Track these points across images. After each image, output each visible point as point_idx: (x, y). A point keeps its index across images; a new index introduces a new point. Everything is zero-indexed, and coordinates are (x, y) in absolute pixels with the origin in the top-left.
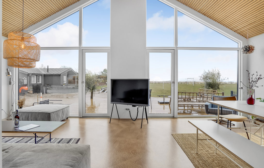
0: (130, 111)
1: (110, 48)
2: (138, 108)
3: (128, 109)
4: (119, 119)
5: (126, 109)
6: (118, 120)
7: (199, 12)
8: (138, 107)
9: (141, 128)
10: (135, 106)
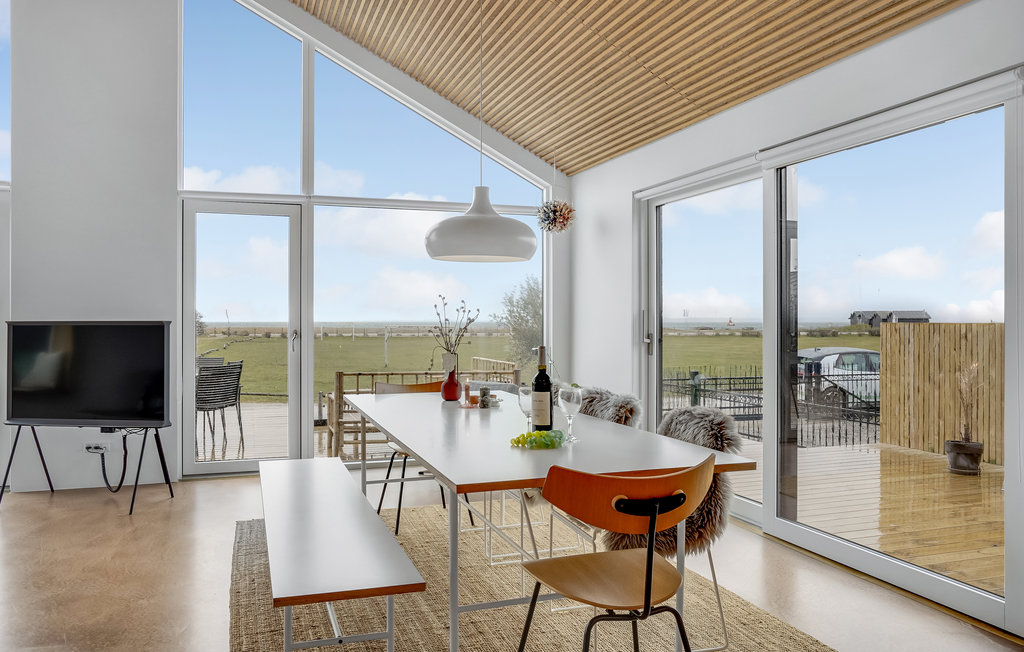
0: (103, 455)
1: (8, 187)
2: (125, 438)
3: (96, 448)
4: (52, 490)
5: (88, 448)
6: (49, 495)
7: (395, 64)
8: (124, 432)
9: (131, 513)
10: (111, 430)
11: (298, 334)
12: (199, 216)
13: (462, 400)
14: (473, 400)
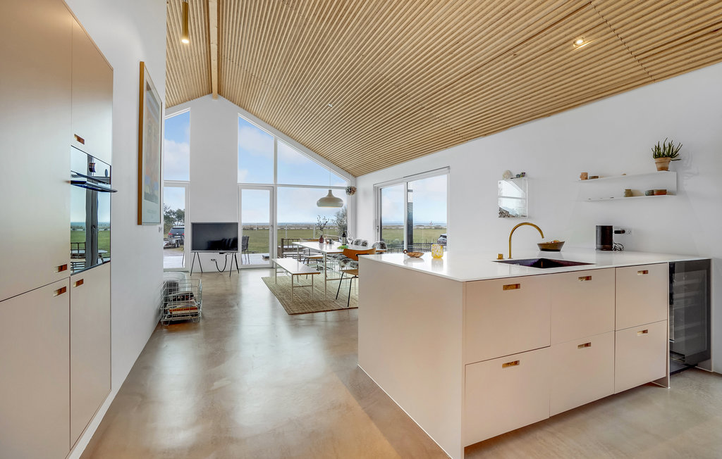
0: (216, 261)
1: (189, 183)
4: (202, 272)
5: (211, 260)
8: (226, 254)
10: (223, 253)
11: (272, 226)
12: (242, 190)
13: (325, 242)
14: (328, 242)
